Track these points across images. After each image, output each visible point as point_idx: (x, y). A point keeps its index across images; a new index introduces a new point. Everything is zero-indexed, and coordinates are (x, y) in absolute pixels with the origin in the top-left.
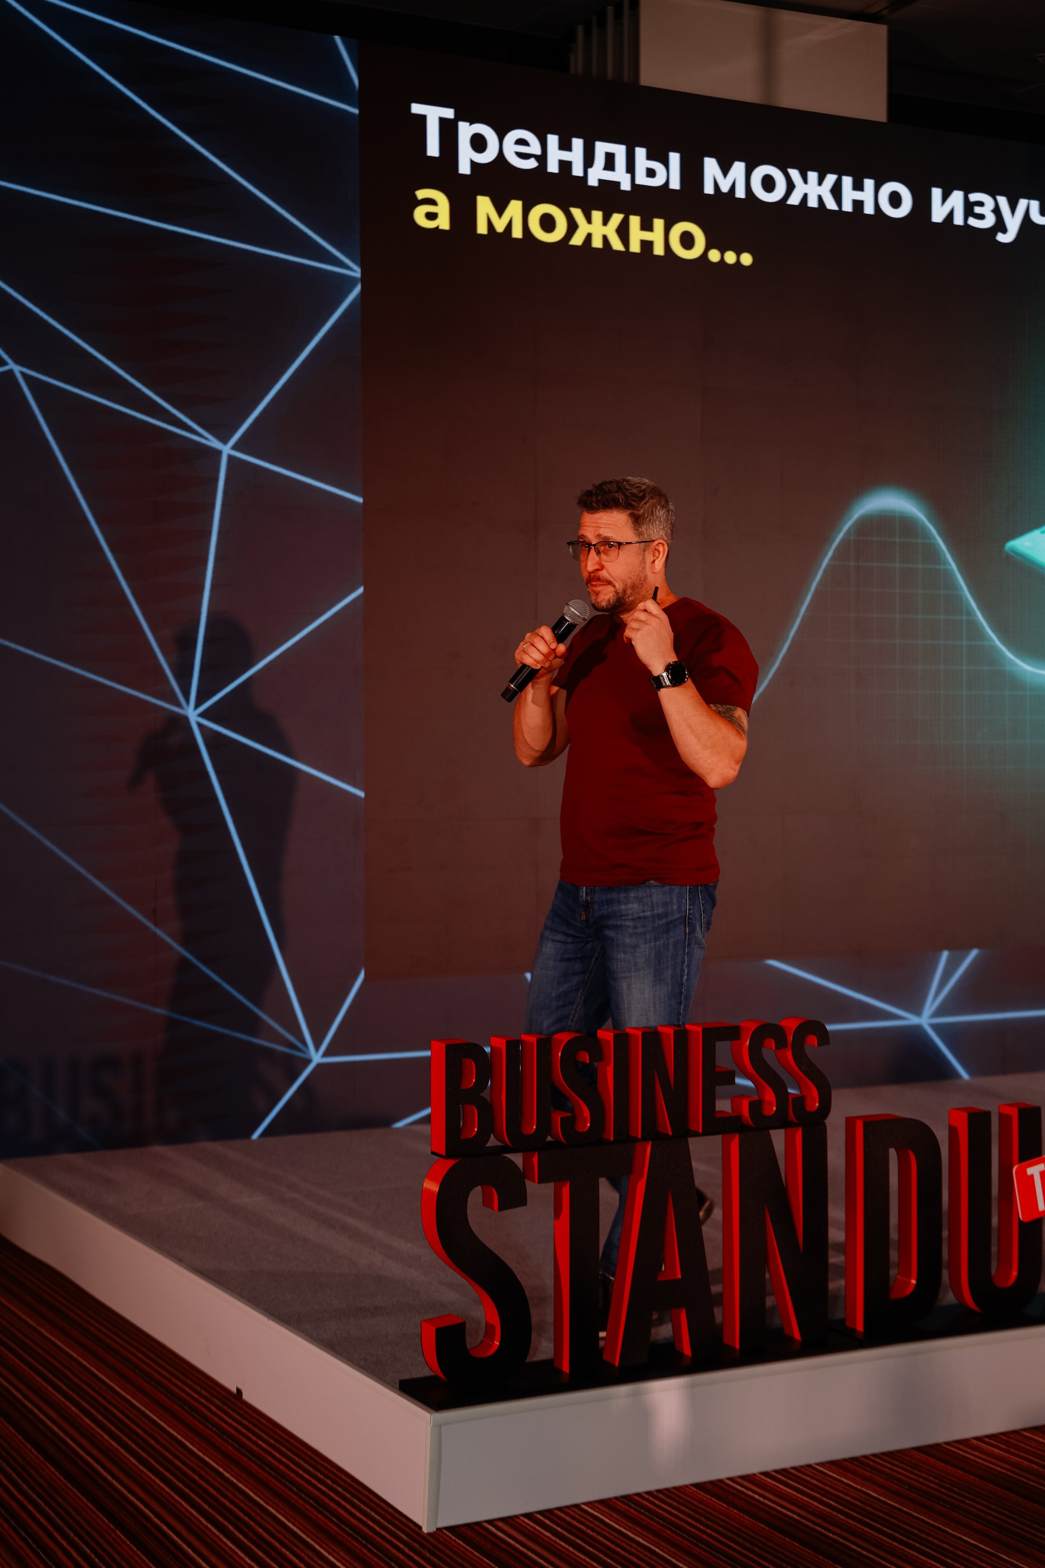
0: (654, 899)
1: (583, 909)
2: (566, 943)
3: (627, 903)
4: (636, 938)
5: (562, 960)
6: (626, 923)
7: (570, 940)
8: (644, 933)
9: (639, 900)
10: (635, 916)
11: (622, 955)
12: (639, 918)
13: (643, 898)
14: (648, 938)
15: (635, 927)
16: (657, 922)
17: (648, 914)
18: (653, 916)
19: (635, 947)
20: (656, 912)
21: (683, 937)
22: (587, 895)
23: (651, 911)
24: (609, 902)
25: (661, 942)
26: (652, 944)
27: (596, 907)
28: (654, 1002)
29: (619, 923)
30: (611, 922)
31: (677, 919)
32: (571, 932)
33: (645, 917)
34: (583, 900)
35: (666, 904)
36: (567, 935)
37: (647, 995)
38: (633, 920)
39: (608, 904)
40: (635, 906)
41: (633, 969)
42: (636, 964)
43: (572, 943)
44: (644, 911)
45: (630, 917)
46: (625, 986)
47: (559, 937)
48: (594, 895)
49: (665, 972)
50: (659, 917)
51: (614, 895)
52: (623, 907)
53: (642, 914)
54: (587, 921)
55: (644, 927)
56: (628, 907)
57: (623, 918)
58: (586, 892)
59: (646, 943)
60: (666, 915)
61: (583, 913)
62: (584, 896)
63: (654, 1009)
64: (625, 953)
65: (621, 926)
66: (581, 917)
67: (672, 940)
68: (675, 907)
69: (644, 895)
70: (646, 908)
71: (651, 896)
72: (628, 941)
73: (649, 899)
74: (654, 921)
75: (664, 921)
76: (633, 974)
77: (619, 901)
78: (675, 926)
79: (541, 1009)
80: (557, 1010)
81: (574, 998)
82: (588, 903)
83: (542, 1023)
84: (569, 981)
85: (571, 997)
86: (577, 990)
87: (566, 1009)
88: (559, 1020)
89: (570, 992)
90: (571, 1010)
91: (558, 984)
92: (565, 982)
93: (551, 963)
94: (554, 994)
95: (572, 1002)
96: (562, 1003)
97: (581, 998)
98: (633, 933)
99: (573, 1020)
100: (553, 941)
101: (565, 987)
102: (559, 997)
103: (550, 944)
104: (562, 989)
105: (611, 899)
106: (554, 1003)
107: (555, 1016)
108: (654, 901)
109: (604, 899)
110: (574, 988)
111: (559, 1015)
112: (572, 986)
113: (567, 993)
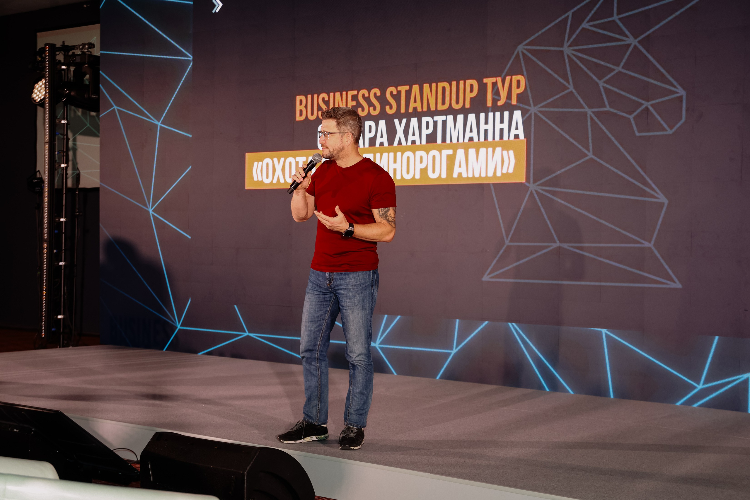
0: (360, 277)
1: (328, 281)
3: (349, 279)
4: (354, 293)
5: (318, 302)
6: (349, 287)
7: (321, 293)
8: (357, 291)
9: (354, 278)
10: (353, 284)
12: (355, 285)
14: (359, 292)
15: (354, 289)
17: (358, 283)
18: (360, 284)
19: (354, 297)
20: (361, 282)
21: (371, 291)
25: (364, 294)
26: (361, 295)
27: (334, 280)
29: (346, 287)
30: (342, 287)
31: (369, 284)
32: (322, 290)
33: (357, 285)
34: (328, 278)
35: (365, 279)
37: (360, 315)
38: (352, 286)
39: (340, 280)
40: (353, 280)
41: (354, 305)
42: (355, 303)
43: (322, 295)
44: (356, 282)
45: (351, 285)
46: (350, 312)
47: (317, 293)
48: (333, 277)
49: (366, 306)
50: (363, 284)
51: (343, 276)
52: (347, 281)
54: (330, 286)
55: (357, 288)
56: (350, 281)
57: (348, 285)
58: (330, 275)
59: (358, 295)
60: (365, 283)
61: (329, 283)
64: (350, 299)
66: (327, 285)
67: (368, 293)
68: (368, 280)
69: (356, 276)
70: (357, 281)
71: (359, 276)
72: (351, 294)
73: (358, 277)
74: (361, 286)
75: (364, 285)
76: (354, 307)
77: (346, 279)
78: (368, 287)
79: (311, 322)
80: (318, 322)
81: (324, 317)
82: (330, 279)
83: (311, 327)
84: (322, 311)
85: (323, 317)
86: (325, 314)
87: (321, 321)
88: (319, 326)
89: (323, 315)
90: (323, 322)
91: (318, 311)
92: (320, 311)
93: (314, 303)
94: (316, 316)
95: (323, 319)
96: (319, 319)
97: (327, 317)
98: (353, 291)
99: (324, 326)
100: (314, 294)
101: (320, 313)
102: (318, 317)
103: (312, 296)
104: (319, 314)
105: (341, 278)
106: (316, 319)
107: (317, 324)
108: (360, 278)
109: (338, 277)
110: (324, 313)
111: (319, 324)
112: (323, 313)
113: (321, 315)
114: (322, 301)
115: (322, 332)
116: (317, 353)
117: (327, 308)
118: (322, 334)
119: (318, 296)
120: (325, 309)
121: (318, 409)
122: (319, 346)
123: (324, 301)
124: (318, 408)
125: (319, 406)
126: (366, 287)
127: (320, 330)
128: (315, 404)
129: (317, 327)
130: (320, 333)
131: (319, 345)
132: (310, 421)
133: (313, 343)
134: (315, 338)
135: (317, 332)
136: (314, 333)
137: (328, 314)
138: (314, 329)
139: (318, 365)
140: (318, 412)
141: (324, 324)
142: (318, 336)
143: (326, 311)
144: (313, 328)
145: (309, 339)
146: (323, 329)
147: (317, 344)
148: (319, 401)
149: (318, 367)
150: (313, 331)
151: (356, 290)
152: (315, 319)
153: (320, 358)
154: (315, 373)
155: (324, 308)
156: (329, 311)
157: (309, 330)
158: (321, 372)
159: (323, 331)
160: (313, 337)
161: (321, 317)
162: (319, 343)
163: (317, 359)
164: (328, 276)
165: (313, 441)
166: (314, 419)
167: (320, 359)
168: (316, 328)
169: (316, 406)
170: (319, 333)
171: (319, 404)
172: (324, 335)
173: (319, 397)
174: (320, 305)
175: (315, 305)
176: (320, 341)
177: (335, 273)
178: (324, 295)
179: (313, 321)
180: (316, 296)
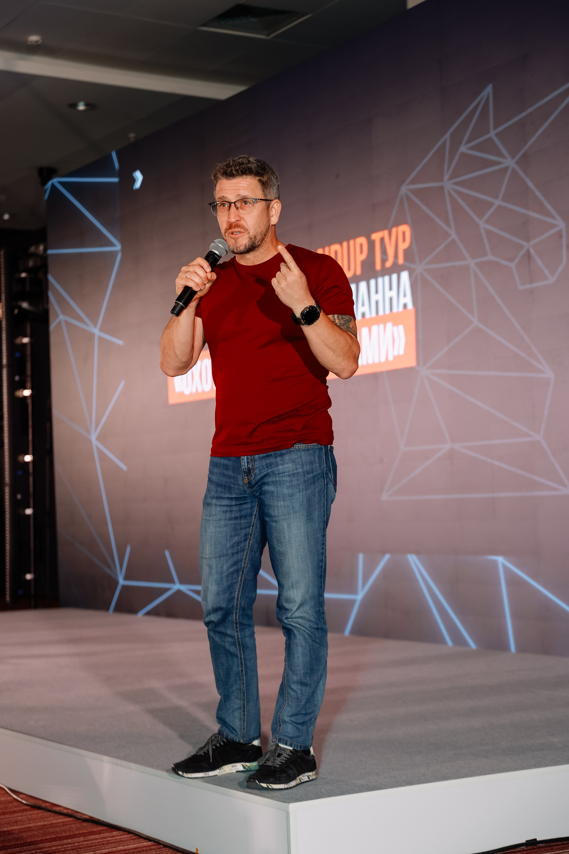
0: (304, 459)
1: (245, 475)
2: (231, 506)
3: (283, 464)
4: (292, 489)
6: (284, 478)
7: (234, 503)
8: (298, 485)
9: (293, 462)
10: (291, 473)
11: (282, 503)
12: (294, 474)
13: (295, 459)
14: (301, 488)
15: (291, 481)
16: (306, 476)
17: (300, 470)
18: (304, 472)
19: (291, 495)
20: (306, 469)
21: (323, 487)
22: (248, 464)
23: (302, 468)
24: (269, 466)
25: (310, 491)
26: (304, 492)
27: (256, 471)
28: (307, 535)
29: (278, 479)
30: (270, 479)
31: (318, 474)
33: (298, 473)
34: (245, 468)
35: (311, 463)
36: (231, 499)
37: (302, 530)
38: (289, 476)
39: (267, 468)
40: (290, 465)
41: (291, 512)
42: (293, 508)
43: (236, 505)
44: (297, 469)
45: (287, 474)
46: (285, 525)
47: (225, 502)
48: (254, 463)
49: (313, 513)
50: (308, 473)
51: (272, 460)
52: (280, 467)
53: (296, 471)
54: (249, 483)
55: (297, 480)
56: (284, 467)
57: (281, 475)
58: (247, 462)
59: (299, 492)
60: (313, 471)
61: (246, 477)
62: (246, 464)
63: (307, 541)
64: (284, 501)
65: (280, 481)
66: (243, 481)
67: (317, 489)
68: (319, 466)
69: (296, 457)
70: (298, 466)
71: (301, 457)
72: (286, 491)
73: (300, 460)
74: (304, 475)
75: (311, 475)
76: (292, 516)
77: (277, 464)
78: (318, 479)
79: (220, 557)
80: (233, 556)
81: (244, 547)
82: (249, 469)
83: (222, 567)
84: (238, 535)
85: (242, 546)
86: (245, 540)
87: (239, 554)
88: (235, 563)
89: (241, 542)
90: (243, 556)
91: (231, 536)
92: (235, 535)
93: (223, 523)
94: (228, 545)
95: (243, 549)
96: (235, 551)
97: (249, 545)
98: (290, 486)
99: (245, 563)
101: (236, 539)
102: (233, 546)
103: (219, 509)
104: (234, 541)
105: (269, 463)
106: (230, 551)
107: (231, 561)
108: (304, 461)
109: (264, 464)
110: (243, 539)
111: (235, 560)
112: (241, 538)
113: (238, 543)
114: (236, 518)
115: (242, 574)
116: (236, 613)
117: (248, 529)
118: (241, 578)
119: (228, 509)
120: (243, 532)
121: (244, 715)
122: (238, 600)
123: (241, 517)
124: (244, 711)
125: (244, 708)
126: (314, 477)
127: (237, 571)
128: (236, 706)
129: (232, 566)
130: (238, 576)
131: (238, 597)
132: (230, 738)
133: (226, 595)
134: (230, 587)
135: (233, 574)
136: (227, 576)
137: (250, 539)
138: (228, 569)
139: (238, 635)
140: (244, 720)
141: (245, 560)
142: (235, 581)
143: (246, 535)
144: (225, 567)
145: (218, 589)
146: (244, 568)
147: (235, 597)
148: (244, 700)
149: (238, 639)
150: (225, 574)
151: (295, 483)
152: (227, 550)
153: (242, 621)
154: (232, 649)
155: (241, 529)
156: (251, 535)
157: (217, 573)
158: (243, 646)
159: (243, 571)
160: (225, 584)
161: (238, 545)
162: (238, 594)
163: (236, 623)
164: (245, 463)
165: (236, 771)
166: (239, 733)
167: (241, 624)
168: (231, 568)
169: (240, 708)
170: (236, 577)
171: (244, 705)
172: (245, 580)
173: (244, 693)
174: (234, 524)
175: (225, 526)
176: (239, 591)
177: (256, 457)
178: (239, 504)
179: (223, 556)
180: (225, 509)
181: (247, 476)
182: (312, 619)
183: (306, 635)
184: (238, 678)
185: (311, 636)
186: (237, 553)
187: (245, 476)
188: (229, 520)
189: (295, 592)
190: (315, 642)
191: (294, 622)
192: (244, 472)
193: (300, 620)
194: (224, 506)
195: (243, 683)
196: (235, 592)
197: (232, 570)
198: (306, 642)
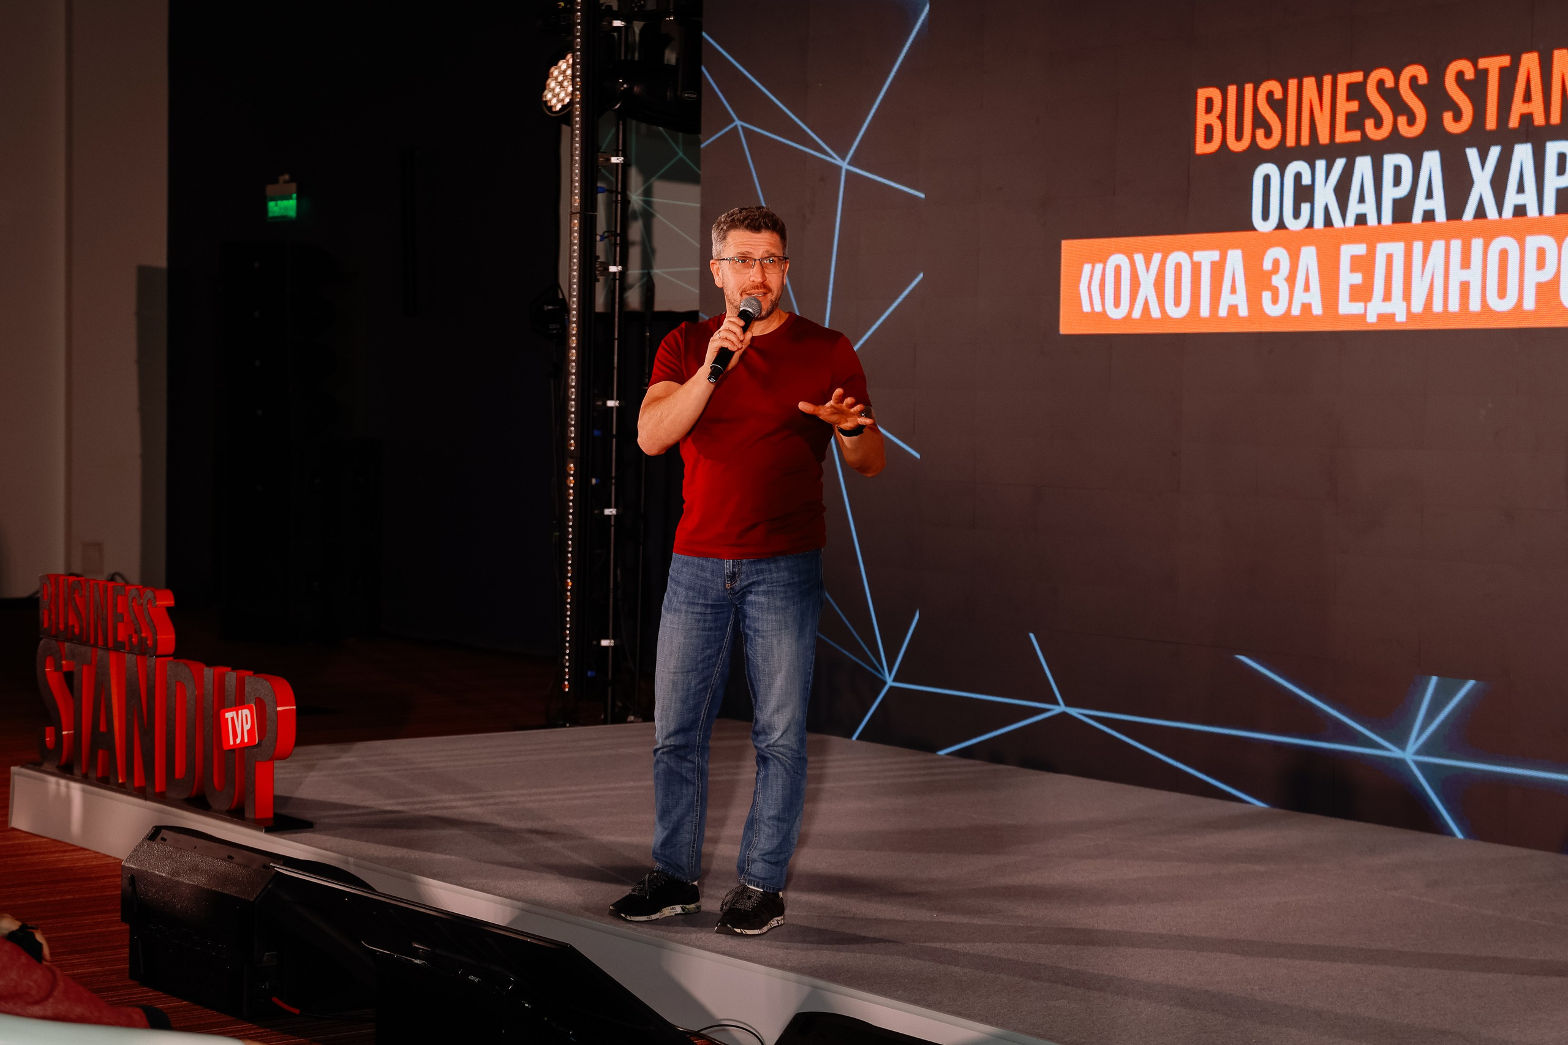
2: (705, 614)
3: (778, 572)
9: (789, 569)
10: (786, 582)
11: (773, 616)
12: (789, 584)
13: (792, 567)
14: (796, 600)
15: (786, 592)
16: (803, 586)
17: (797, 580)
18: (800, 582)
19: (785, 609)
22: (733, 567)
23: (798, 577)
24: (758, 572)
25: (805, 603)
27: (743, 576)
30: (760, 588)
34: (729, 572)
36: (706, 606)
37: (794, 647)
38: (784, 585)
39: (756, 574)
40: (786, 574)
41: (783, 627)
42: (785, 622)
44: (793, 578)
48: (741, 567)
49: (805, 628)
50: (804, 583)
54: (731, 589)
56: (779, 575)
58: (732, 565)
62: (731, 567)
64: (776, 614)
66: (725, 587)
69: (793, 564)
70: (794, 575)
71: (798, 565)
72: (779, 603)
74: (800, 586)
75: (807, 585)
76: (783, 631)
77: (770, 571)
79: (688, 672)
80: (702, 671)
81: (716, 661)
82: (734, 574)
83: (689, 683)
85: (714, 660)
87: (710, 671)
88: (704, 680)
89: (713, 656)
90: (714, 671)
91: (703, 649)
92: (708, 648)
93: (694, 633)
94: (699, 659)
95: (714, 664)
96: (706, 665)
97: (721, 660)
99: (714, 681)
100: (693, 613)
101: (707, 652)
102: (703, 661)
103: (690, 616)
104: (704, 654)
105: (760, 569)
106: (700, 666)
107: (700, 677)
109: (753, 570)
110: (716, 653)
111: (704, 676)
112: (714, 652)
113: (710, 657)
114: (710, 629)
115: (711, 693)
117: (722, 642)
118: (709, 698)
120: (716, 646)
121: (693, 851)
123: (714, 628)
124: (693, 847)
125: (694, 844)
127: (706, 689)
128: (686, 841)
129: (700, 683)
130: (706, 695)
131: (703, 718)
133: (691, 715)
134: (696, 706)
135: (701, 692)
136: (695, 694)
137: (723, 653)
138: (696, 686)
139: (698, 760)
140: (692, 857)
141: (716, 678)
143: (720, 648)
144: (693, 684)
145: (683, 708)
147: (700, 717)
148: (695, 834)
149: (698, 764)
150: (692, 691)
152: (696, 664)
153: (705, 745)
154: (690, 776)
155: (713, 642)
157: (683, 690)
158: (703, 774)
159: (712, 688)
160: (691, 703)
161: (708, 660)
162: (704, 714)
163: (698, 747)
164: (729, 566)
165: (676, 914)
167: (703, 748)
169: (689, 843)
170: (704, 696)
171: (694, 840)
173: (696, 827)
174: (708, 635)
175: (697, 637)
176: (705, 710)
177: (744, 561)
178: (715, 613)
179: (692, 671)
180: (699, 617)
181: (730, 580)
182: (795, 747)
183: (788, 766)
184: (691, 809)
185: (793, 767)
186: (708, 668)
187: (728, 581)
188: (702, 630)
189: (781, 717)
190: (797, 773)
191: (775, 751)
192: (727, 576)
193: (781, 749)
194: (697, 613)
195: (697, 815)
196: (701, 711)
197: (701, 686)
198: (787, 774)
